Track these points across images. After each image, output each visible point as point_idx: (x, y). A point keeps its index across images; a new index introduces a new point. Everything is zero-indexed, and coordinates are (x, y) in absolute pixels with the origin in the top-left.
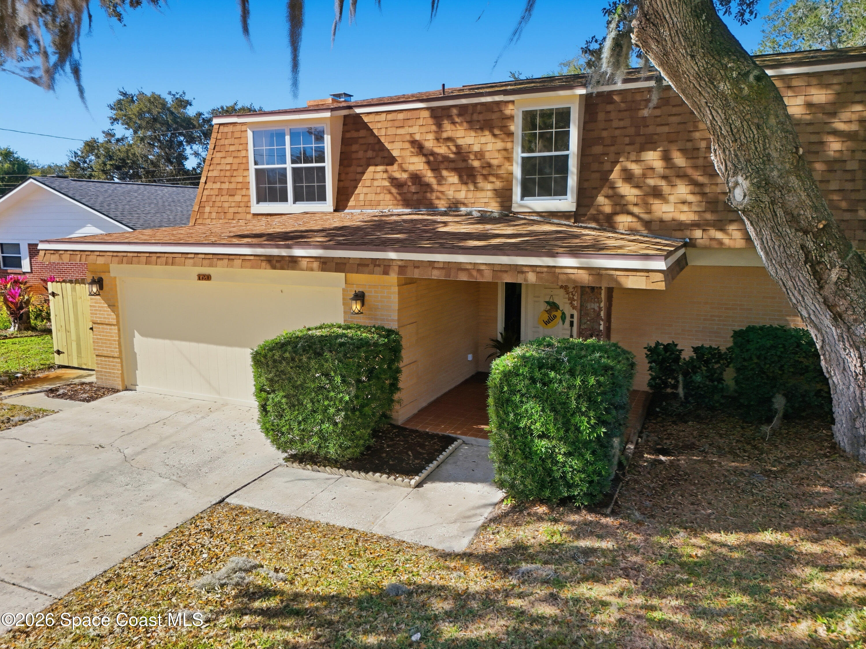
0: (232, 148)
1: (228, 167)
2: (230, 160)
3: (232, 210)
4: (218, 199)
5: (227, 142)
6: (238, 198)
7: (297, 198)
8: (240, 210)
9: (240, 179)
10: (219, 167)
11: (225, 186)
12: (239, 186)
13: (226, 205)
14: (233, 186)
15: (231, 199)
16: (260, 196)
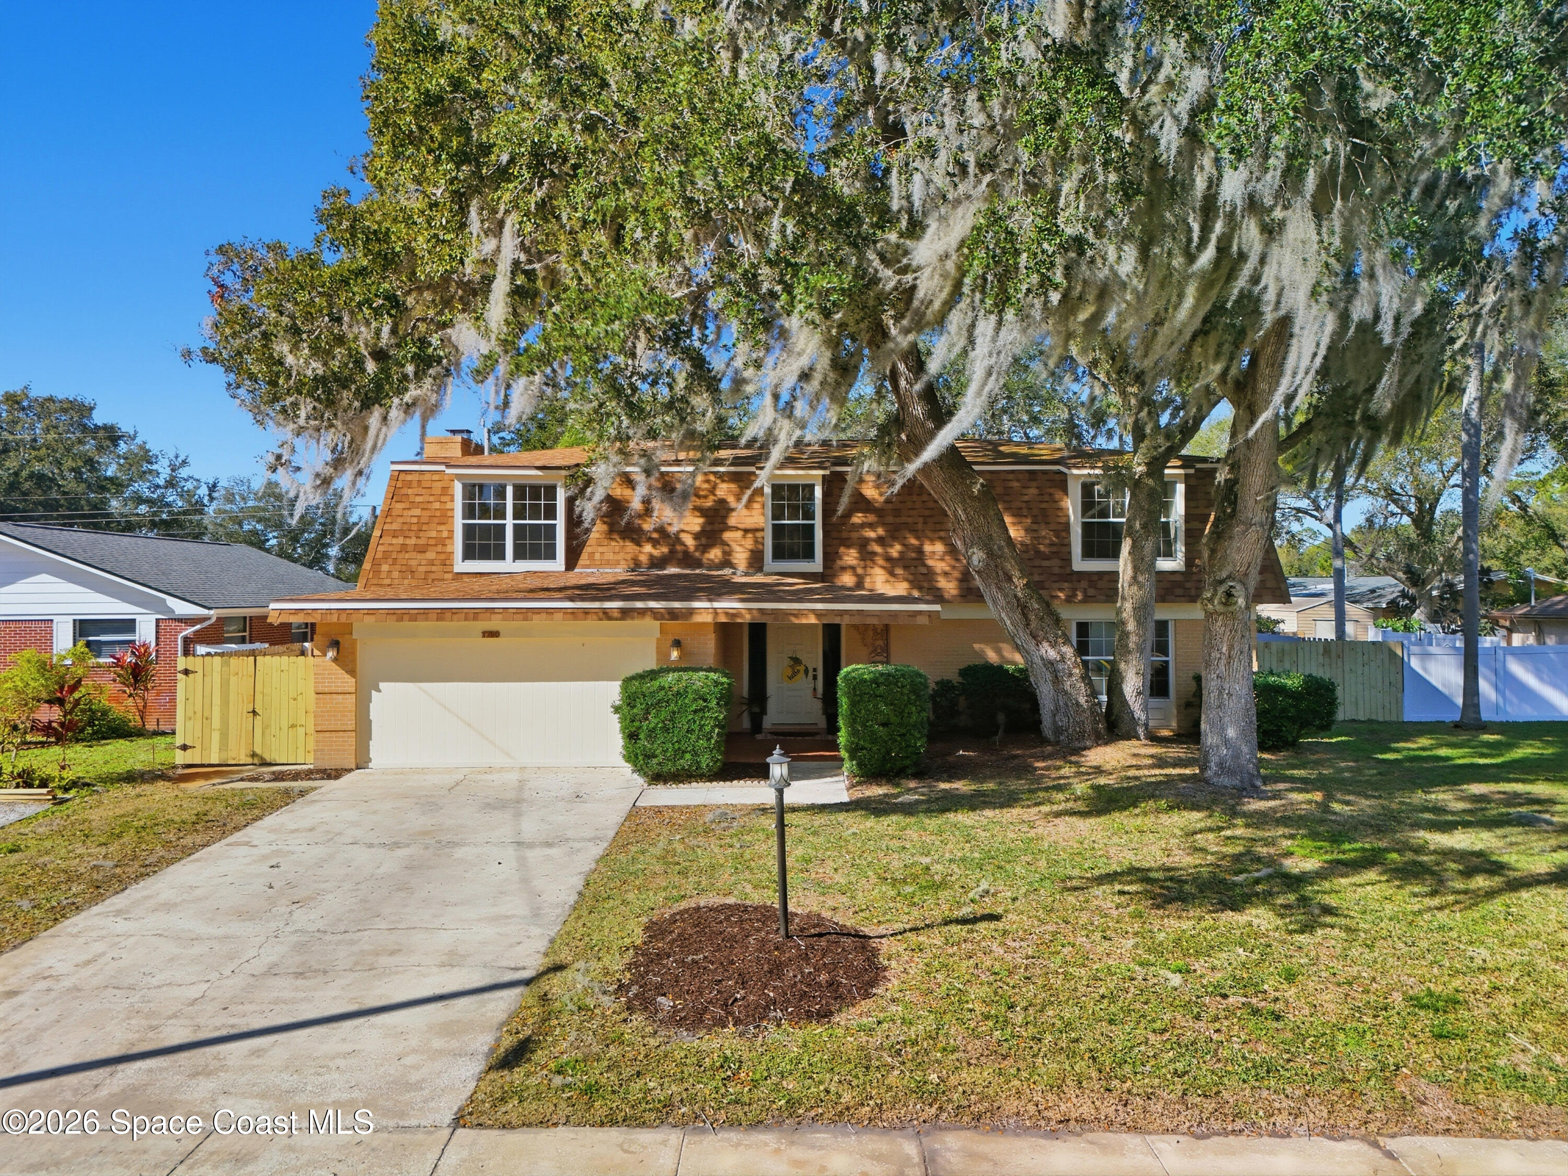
0: (418, 499)
1: (415, 520)
2: (417, 512)
3: (422, 569)
4: (401, 556)
5: (410, 491)
6: (431, 555)
7: (519, 554)
8: (434, 568)
10: (400, 520)
11: (413, 541)
13: (413, 563)
14: (422, 542)
15: (419, 556)
16: (469, 554)
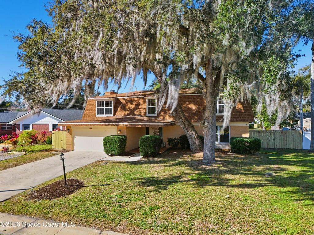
0: (92, 104)
2: (91, 106)
6: (93, 114)
7: (106, 114)
8: (93, 116)
10: (89, 108)
13: (90, 115)
14: (92, 111)
15: (92, 114)
16: (98, 114)
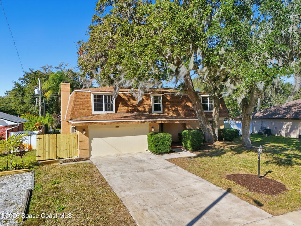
1: (82, 102)
3: (85, 113)
4: (79, 110)
5: (80, 96)
7: (106, 110)
8: (87, 113)
9: (86, 106)
11: (82, 107)
12: (86, 107)
13: (82, 112)
14: (84, 107)
15: (84, 110)
16: (95, 110)
